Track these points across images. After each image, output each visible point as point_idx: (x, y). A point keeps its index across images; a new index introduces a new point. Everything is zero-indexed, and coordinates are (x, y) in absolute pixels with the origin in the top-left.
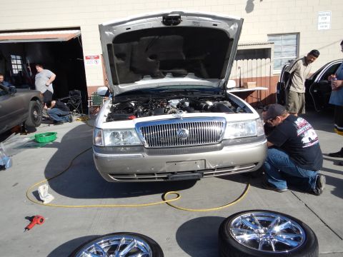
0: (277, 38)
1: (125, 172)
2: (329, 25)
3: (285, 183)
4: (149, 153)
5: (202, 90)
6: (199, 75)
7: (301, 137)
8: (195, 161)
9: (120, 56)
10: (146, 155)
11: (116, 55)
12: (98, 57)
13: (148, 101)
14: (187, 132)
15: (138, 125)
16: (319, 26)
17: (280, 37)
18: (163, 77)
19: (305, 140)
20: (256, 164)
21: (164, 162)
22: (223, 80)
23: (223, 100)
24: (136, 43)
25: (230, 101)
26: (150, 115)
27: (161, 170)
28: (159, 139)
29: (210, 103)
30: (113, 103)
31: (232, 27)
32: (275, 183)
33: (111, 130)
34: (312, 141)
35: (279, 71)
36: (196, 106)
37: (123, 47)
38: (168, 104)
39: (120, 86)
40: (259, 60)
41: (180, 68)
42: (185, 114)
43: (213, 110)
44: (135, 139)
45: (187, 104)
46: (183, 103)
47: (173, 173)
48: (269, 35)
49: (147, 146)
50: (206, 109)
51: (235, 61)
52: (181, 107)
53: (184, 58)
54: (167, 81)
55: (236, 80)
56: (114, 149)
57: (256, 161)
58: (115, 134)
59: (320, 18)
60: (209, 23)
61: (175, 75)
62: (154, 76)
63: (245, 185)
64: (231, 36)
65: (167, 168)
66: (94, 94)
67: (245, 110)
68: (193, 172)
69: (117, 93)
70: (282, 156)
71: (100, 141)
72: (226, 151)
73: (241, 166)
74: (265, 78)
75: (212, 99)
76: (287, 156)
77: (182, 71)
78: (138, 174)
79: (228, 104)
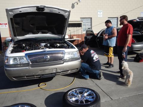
0: (84, 19)
2: (102, 15)
3: (88, 76)
4: (32, 67)
5: (55, 39)
6: (53, 33)
7: (93, 57)
8: (53, 69)
9: (17, 24)
10: (30, 68)
11: (15, 23)
12: (6, 24)
13: (31, 44)
14: (49, 57)
15: (26, 54)
16: (99, 15)
17: (85, 19)
18: (37, 34)
19: (94, 59)
20: (77, 69)
21: (39, 70)
22: (64, 35)
23: (64, 43)
24: (25, 18)
25: (66, 44)
26: (32, 50)
27: (37, 74)
28: (36, 61)
29: (59, 45)
30: (14, 44)
31: (66, 14)
32: (84, 76)
33: (13, 57)
34: (97, 59)
35: (85, 32)
36: (53, 46)
37: (18, 20)
38: (40, 45)
39: (18, 37)
40: (77, 27)
41: (45, 30)
42: (48, 49)
43: (59, 47)
45: (49, 45)
46: (47, 45)
47: (43, 75)
48: (81, 18)
49: (31, 64)
50: (57, 47)
51: (68, 28)
52: (46, 46)
53: (47, 26)
54: (40, 35)
55: (69, 35)
56: (15, 66)
58: (15, 59)
59: (99, 12)
60: (57, 11)
61: (43, 33)
62: (34, 33)
63: (73, 78)
64: (66, 17)
65: (40, 73)
66: (5, 41)
67: (72, 47)
68: (52, 74)
69: (16, 40)
70: (86, 65)
71: (8, 62)
72: (65, 64)
73: (71, 70)
74: (80, 35)
75: (59, 43)
76: (88, 65)
77: (46, 31)
78: (26, 76)
79: (66, 45)
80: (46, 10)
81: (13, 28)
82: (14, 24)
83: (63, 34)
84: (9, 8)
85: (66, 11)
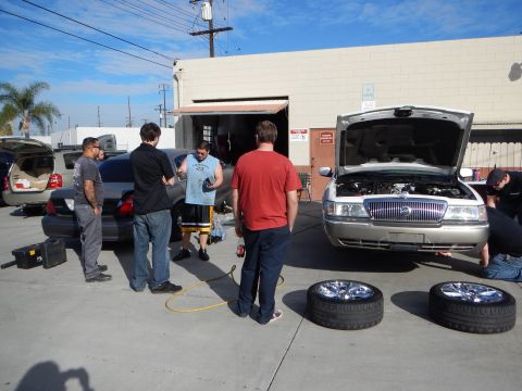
1: (352, 237)
4: (375, 223)
5: (431, 177)
6: (427, 161)
8: (414, 235)
9: (350, 140)
10: (372, 226)
14: (410, 210)
15: (366, 200)
18: (389, 161)
20: (474, 245)
22: (455, 168)
23: (452, 187)
24: (368, 130)
25: (460, 190)
26: (376, 194)
29: (436, 189)
31: (463, 120)
33: (342, 203)
36: (422, 190)
37: (355, 133)
38: (393, 187)
39: (346, 168)
41: (408, 153)
42: (407, 195)
43: (438, 194)
44: (363, 212)
45: (413, 188)
46: (408, 187)
47: (394, 243)
49: (372, 219)
50: (432, 194)
53: (413, 144)
54: (394, 165)
56: (343, 218)
57: (475, 242)
58: (345, 205)
60: (440, 116)
61: (403, 160)
62: (381, 160)
64: (462, 127)
65: (389, 238)
67: (472, 197)
68: (412, 244)
69: (341, 174)
71: (332, 211)
72: (444, 229)
73: (460, 245)
75: (440, 187)
77: (410, 156)
78: (363, 241)
79: (458, 192)
80: (415, 115)
81: (342, 148)
82: (346, 142)
83: (455, 165)
84: (343, 115)
85: (461, 115)
